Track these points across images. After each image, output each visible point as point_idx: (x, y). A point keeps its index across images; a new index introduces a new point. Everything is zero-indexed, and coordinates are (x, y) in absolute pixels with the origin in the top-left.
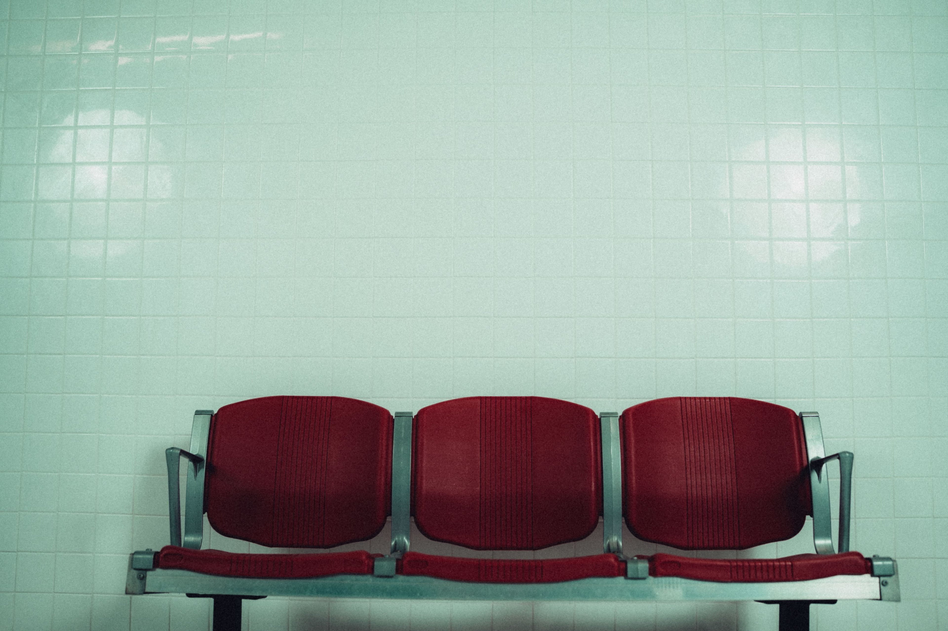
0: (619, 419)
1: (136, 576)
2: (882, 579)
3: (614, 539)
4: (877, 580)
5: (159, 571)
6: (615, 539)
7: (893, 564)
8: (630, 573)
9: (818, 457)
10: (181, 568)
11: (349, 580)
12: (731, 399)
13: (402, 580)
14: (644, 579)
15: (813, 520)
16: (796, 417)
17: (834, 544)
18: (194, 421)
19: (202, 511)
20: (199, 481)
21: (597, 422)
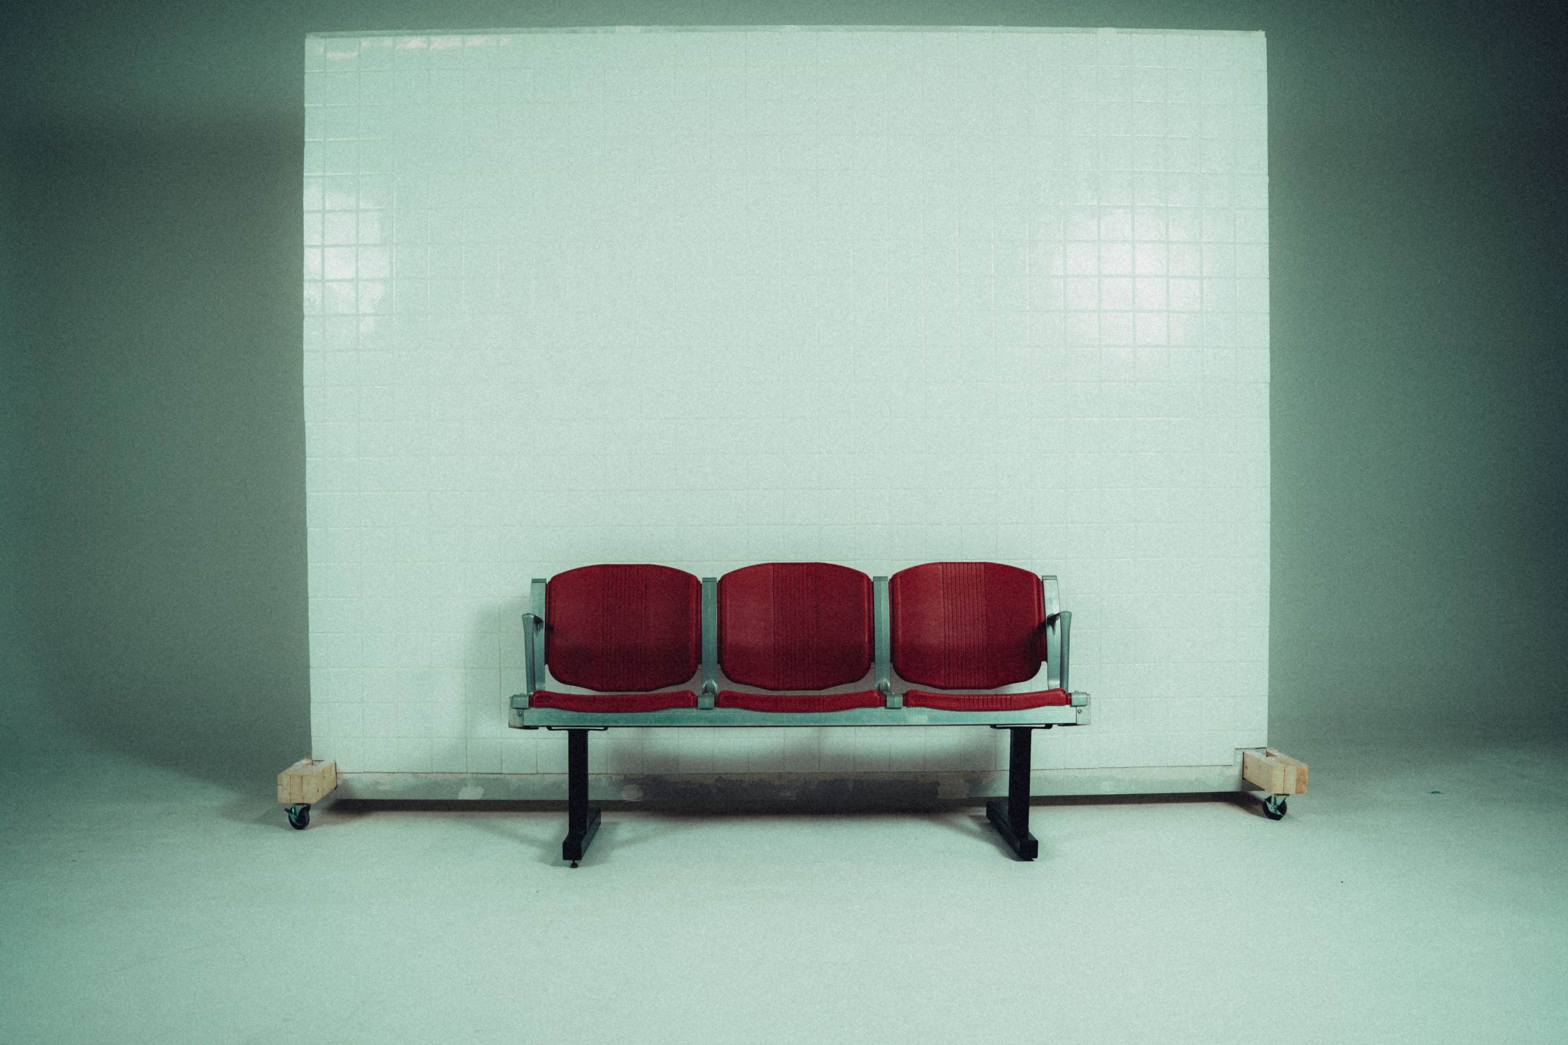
0: (889, 583)
1: (516, 714)
2: (1079, 708)
3: (883, 681)
4: (1074, 709)
5: (532, 709)
7: (1086, 699)
8: (888, 704)
9: (1053, 614)
10: (554, 707)
11: (678, 712)
12: (984, 563)
13: (718, 712)
14: (900, 708)
15: (1048, 665)
16: (1038, 579)
17: (1055, 684)
18: (532, 588)
19: (543, 663)
20: (540, 638)
21: (870, 584)
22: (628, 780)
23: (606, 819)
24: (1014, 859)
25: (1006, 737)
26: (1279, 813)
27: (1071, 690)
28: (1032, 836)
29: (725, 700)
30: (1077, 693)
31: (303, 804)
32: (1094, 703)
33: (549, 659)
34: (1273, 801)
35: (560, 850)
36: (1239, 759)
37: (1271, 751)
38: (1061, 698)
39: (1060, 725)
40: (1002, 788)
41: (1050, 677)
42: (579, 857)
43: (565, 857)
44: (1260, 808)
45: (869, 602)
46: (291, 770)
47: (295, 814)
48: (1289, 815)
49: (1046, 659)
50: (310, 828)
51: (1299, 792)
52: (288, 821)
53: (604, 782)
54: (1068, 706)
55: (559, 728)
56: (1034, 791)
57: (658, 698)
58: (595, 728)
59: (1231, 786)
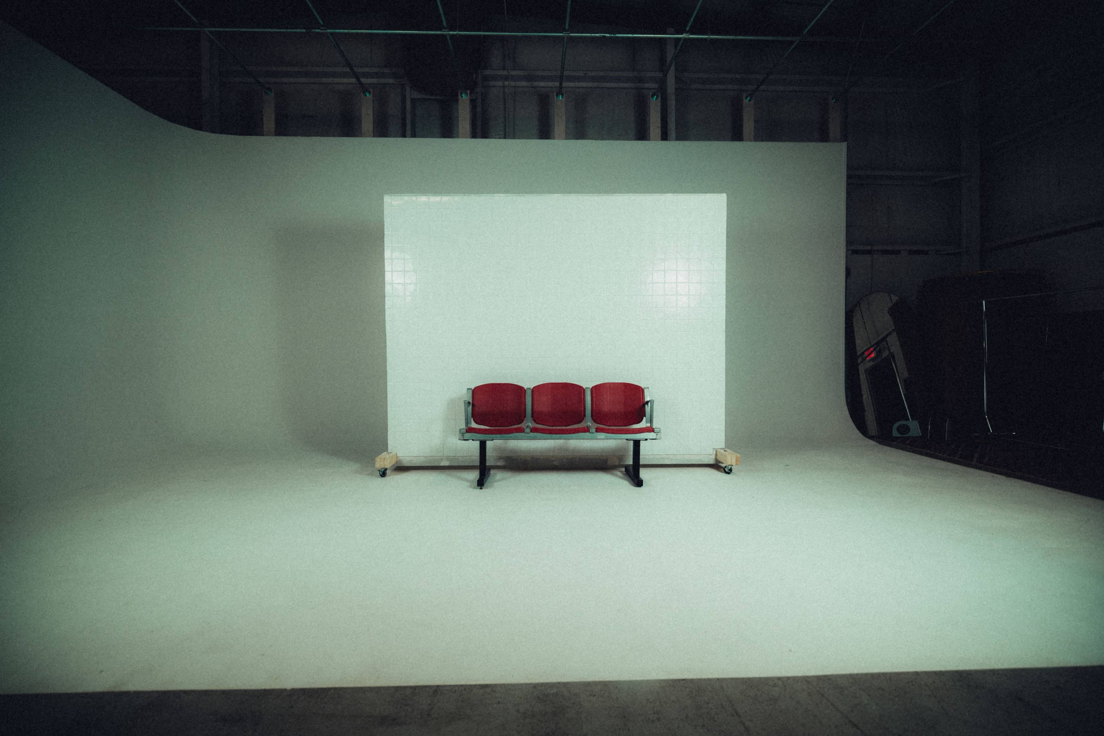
0: (591, 389)
1: (461, 435)
2: (657, 433)
4: (655, 434)
5: (467, 434)
6: (589, 423)
7: (660, 430)
8: (590, 432)
9: (647, 401)
10: (475, 432)
11: (517, 434)
12: (623, 383)
13: (532, 434)
14: (594, 433)
15: (646, 418)
16: (642, 389)
17: (649, 425)
18: (467, 391)
19: (471, 417)
20: (470, 408)
21: (584, 390)
22: (500, 458)
23: (492, 472)
24: (635, 486)
25: (631, 443)
26: (729, 472)
27: (654, 427)
28: (641, 478)
29: (534, 430)
30: (656, 428)
31: (384, 468)
32: (662, 431)
33: (473, 415)
34: (727, 467)
35: (476, 483)
36: (715, 452)
37: (726, 450)
38: (651, 430)
39: (650, 439)
40: (630, 462)
41: (646, 422)
42: (483, 486)
43: (478, 486)
44: (722, 470)
45: (584, 395)
46: (380, 456)
47: (382, 471)
48: (733, 473)
49: (645, 416)
50: (387, 476)
51: (737, 464)
52: (379, 474)
53: (492, 459)
54: (653, 433)
55: (477, 440)
56: (642, 462)
57: (510, 429)
58: (489, 440)
59: (712, 462)
